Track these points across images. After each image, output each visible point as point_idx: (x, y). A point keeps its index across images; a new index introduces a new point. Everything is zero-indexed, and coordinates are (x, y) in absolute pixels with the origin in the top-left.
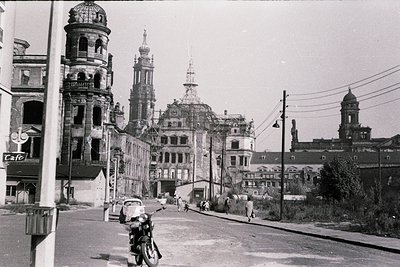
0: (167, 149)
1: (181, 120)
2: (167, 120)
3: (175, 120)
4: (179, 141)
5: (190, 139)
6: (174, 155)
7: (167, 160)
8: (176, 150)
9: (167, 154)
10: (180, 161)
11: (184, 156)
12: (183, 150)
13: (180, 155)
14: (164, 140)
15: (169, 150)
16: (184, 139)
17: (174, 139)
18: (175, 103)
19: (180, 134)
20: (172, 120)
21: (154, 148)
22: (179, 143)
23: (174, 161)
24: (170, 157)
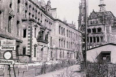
0: (90, 35)
1: (97, 19)
2: (90, 21)
3: (94, 20)
4: (97, 31)
5: (103, 29)
6: (94, 38)
7: (91, 41)
8: (96, 35)
9: (91, 38)
10: (98, 41)
11: (100, 38)
12: (99, 35)
13: (98, 38)
14: (89, 31)
15: (92, 36)
16: (100, 30)
17: (94, 30)
18: (94, 12)
19: (97, 27)
20: (92, 20)
21: (84, 35)
22: (97, 32)
23: (95, 42)
24: (93, 39)
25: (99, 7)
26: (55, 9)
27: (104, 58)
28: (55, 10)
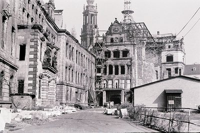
0: (110, 62)
1: (123, 35)
2: (110, 37)
3: (117, 36)
4: (121, 54)
5: (131, 52)
6: (117, 67)
7: (111, 73)
8: (119, 63)
9: (111, 67)
10: (123, 72)
11: (126, 67)
12: (125, 62)
13: (123, 68)
14: (108, 54)
15: (113, 63)
16: (126, 53)
17: (116, 54)
18: (116, 22)
19: (122, 48)
20: (114, 36)
21: (99, 62)
22: (121, 57)
23: (117, 73)
24: (114, 69)
25: (123, 15)
26: (61, 11)
27: (171, 102)
28: (60, 13)
